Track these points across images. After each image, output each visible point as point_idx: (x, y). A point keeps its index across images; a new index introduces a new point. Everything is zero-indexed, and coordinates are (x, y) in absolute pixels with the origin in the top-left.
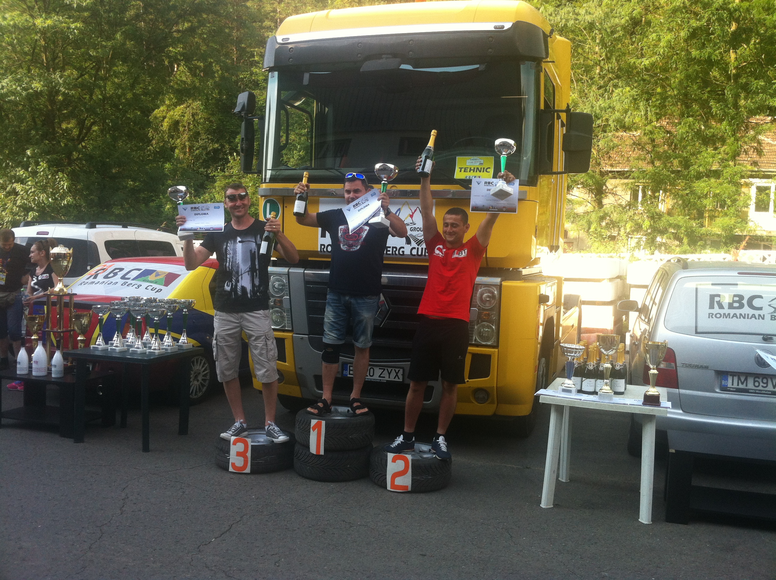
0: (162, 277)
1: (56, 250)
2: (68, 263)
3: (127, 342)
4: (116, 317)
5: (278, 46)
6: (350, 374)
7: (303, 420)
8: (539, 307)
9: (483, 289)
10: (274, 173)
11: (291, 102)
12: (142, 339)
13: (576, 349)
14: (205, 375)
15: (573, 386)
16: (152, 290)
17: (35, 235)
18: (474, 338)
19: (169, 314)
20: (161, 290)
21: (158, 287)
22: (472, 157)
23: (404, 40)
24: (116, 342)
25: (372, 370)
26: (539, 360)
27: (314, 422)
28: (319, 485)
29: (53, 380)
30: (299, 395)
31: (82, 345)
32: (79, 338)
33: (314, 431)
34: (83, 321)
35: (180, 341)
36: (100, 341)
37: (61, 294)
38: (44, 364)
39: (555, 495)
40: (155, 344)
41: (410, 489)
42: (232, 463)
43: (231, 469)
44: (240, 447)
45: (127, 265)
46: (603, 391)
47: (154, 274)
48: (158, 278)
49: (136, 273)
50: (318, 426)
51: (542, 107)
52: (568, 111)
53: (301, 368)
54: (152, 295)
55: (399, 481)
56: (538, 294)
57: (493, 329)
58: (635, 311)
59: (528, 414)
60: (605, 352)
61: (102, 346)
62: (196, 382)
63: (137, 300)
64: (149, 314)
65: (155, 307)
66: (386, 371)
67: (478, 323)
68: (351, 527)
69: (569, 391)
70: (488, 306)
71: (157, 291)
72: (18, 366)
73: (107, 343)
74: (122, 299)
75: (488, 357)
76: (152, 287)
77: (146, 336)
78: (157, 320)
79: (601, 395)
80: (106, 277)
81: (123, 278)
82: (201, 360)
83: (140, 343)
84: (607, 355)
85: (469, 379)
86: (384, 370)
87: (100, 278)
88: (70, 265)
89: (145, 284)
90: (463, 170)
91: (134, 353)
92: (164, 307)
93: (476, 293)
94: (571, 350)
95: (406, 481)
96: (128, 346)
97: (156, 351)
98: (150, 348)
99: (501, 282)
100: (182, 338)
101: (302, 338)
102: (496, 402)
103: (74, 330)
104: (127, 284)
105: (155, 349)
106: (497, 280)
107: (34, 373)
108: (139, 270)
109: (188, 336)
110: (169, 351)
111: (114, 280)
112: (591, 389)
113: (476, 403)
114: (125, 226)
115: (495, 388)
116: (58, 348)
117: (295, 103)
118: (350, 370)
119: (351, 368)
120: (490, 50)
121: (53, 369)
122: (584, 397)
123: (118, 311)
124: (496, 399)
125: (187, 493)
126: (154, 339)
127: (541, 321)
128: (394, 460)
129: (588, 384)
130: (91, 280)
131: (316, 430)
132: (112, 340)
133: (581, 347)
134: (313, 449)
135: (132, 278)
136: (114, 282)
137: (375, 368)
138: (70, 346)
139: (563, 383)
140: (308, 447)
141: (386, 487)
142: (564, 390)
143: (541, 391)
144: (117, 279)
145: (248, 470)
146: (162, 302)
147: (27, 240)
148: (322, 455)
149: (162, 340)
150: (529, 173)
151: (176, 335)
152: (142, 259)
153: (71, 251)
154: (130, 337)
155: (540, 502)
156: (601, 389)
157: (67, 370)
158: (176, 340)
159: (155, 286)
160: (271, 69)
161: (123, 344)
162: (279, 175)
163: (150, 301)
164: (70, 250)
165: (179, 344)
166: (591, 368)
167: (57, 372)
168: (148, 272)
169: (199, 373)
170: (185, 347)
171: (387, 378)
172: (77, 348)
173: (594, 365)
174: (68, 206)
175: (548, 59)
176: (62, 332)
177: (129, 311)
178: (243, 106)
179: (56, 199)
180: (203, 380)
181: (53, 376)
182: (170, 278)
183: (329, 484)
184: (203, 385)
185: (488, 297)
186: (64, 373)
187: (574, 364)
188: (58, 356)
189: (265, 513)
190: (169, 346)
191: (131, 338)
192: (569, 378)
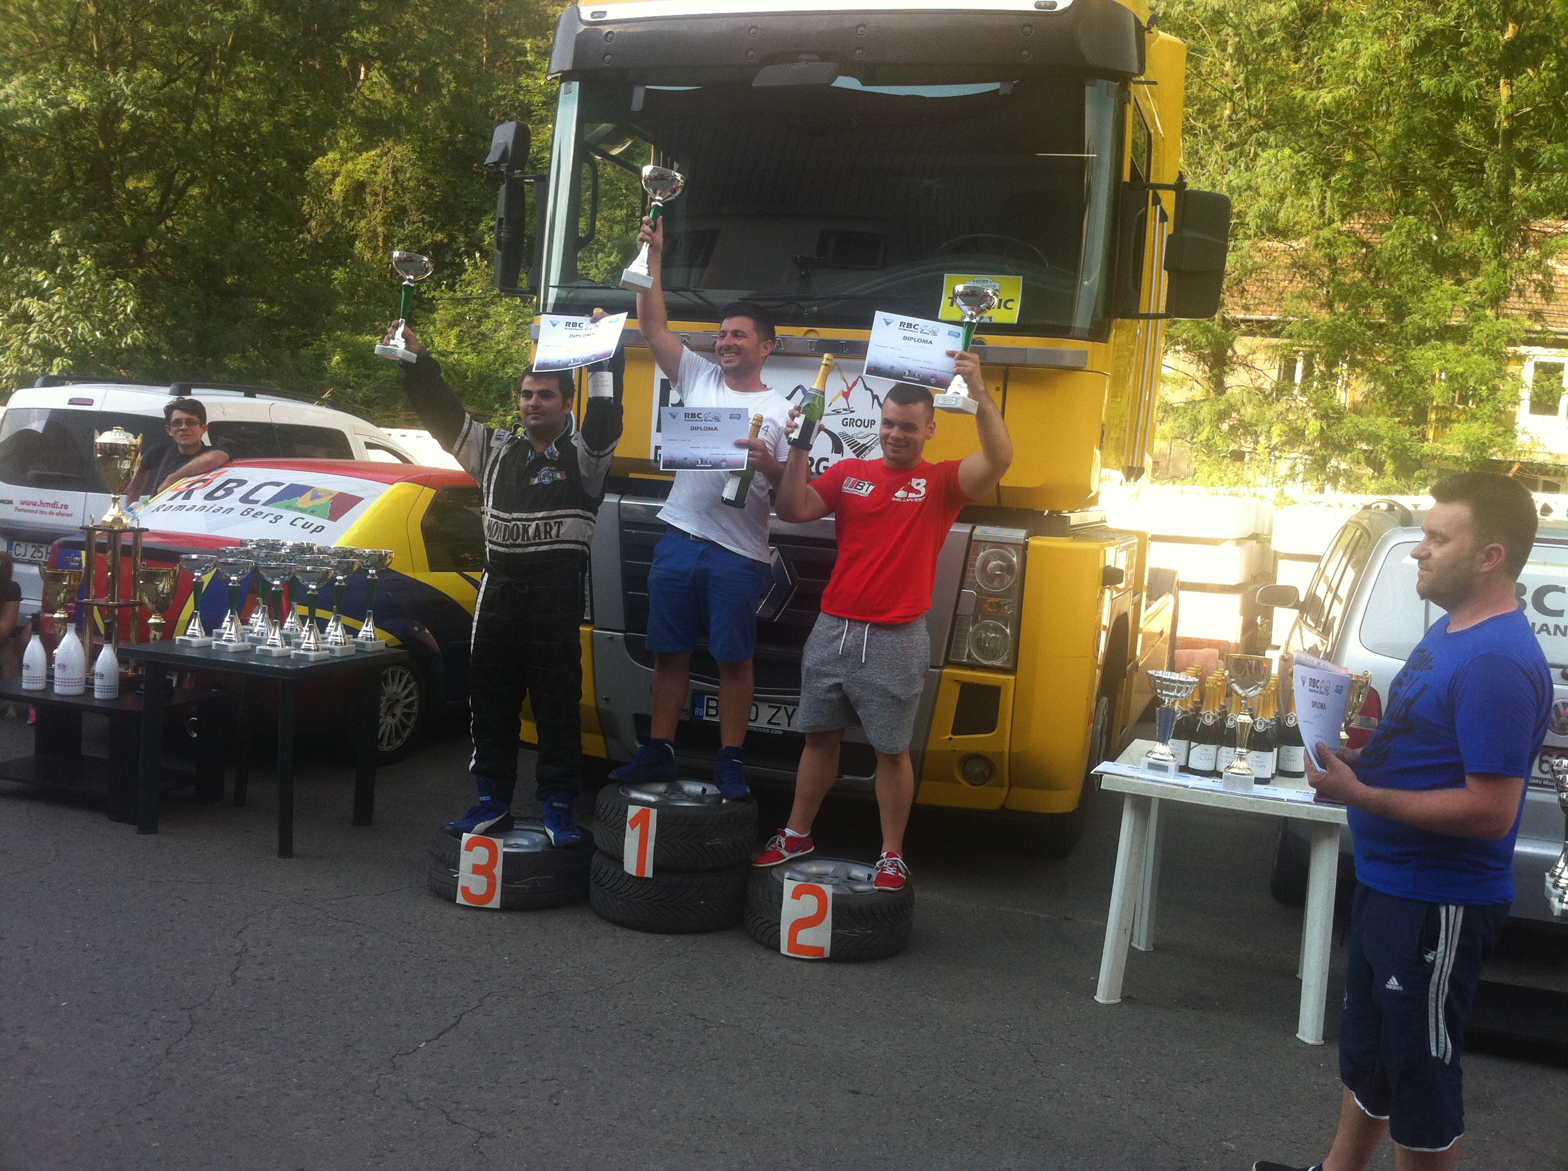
0: (325, 501)
1: (107, 438)
2: (132, 464)
3: (251, 631)
4: (230, 581)
5: (582, 28)
6: (708, 715)
7: (610, 805)
8: (1102, 593)
9: (988, 551)
10: (564, 294)
11: (602, 146)
12: (281, 628)
13: (1181, 682)
14: (409, 706)
15: (1171, 758)
16: (303, 527)
17: (64, 405)
18: (967, 651)
19: (340, 578)
20: (323, 528)
21: (317, 521)
22: (977, 278)
23: (847, 25)
24: (227, 631)
25: (754, 709)
26: (1098, 701)
27: (633, 811)
28: (641, 937)
29: (96, 704)
30: (603, 755)
31: (158, 635)
32: (152, 621)
33: (633, 828)
34: (161, 586)
35: (360, 635)
36: (195, 627)
37: (116, 528)
38: (77, 669)
39: (1127, 979)
40: (308, 639)
41: (827, 954)
42: (463, 888)
43: (460, 899)
44: (480, 855)
45: (253, 474)
46: (1233, 770)
47: (309, 494)
48: (317, 502)
49: (274, 491)
50: (642, 819)
51: (1126, 177)
52: (1179, 186)
53: (607, 700)
54: (305, 538)
55: (805, 937)
56: (1101, 566)
57: (1006, 634)
58: (1294, 607)
59: (1071, 810)
60: (1240, 692)
61: (200, 639)
62: (389, 719)
63: (274, 546)
64: (298, 577)
65: (309, 562)
66: (782, 712)
67: (975, 621)
68: (707, 1027)
69: (1164, 769)
70: (996, 588)
71: (314, 530)
72: (25, 672)
73: (208, 633)
74: (242, 543)
75: (993, 693)
76: (304, 522)
77: (290, 622)
78: (313, 590)
79: (1228, 778)
80: (210, 496)
81: (245, 499)
82: (402, 674)
83: (277, 636)
84: (1245, 698)
85: (954, 733)
86: (779, 709)
87: (198, 497)
88: (136, 469)
89: (289, 515)
91: (266, 654)
92: (328, 564)
93: (975, 560)
94: (1169, 685)
95: (820, 937)
96: (251, 640)
97: (312, 654)
98: (298, 646)
99: (1028, 536)
100: (364, 628)
101: (611, 638)
102: (1007, 782)
103: (141, 604)
104: (252, 513)
105: (309, 650)
106: (1019, 534)
107: (57, 689)
108: (278, 484)
109: (377, 624)
110: (338, 654)
111: (226, 503)
112: (1208, 766)
113: (965, 784)
114: (250, 394)
115: (1007, 755)
116: (108, 639)
117: (612, 149)
118: (708, 707)
119: (713, 704)
120: (1025, 53)
121: (97, 682)
122: (1193, 781)
123: (233, 568)
124: (1006, 777)
125: (369, 944)
126: (306, 628)
127: (1105, 621)
128: (796, 895)
129: (1201, 755)
130: (179, 501)
131: (638, 827)
132: (219, 626)
133: (1191, 679)
134: (630, 866)
135: (264, 500)
136: (225, 507)
137: (760, 705)
138: (132, 635)
139: (1151, 751)
140: (620, 861)
141: (779, 950)
142: (1152, 766)
143: (1104, 766)
144: (233, 501)
145: (495, 903)
146: (325, 552)
147: (48, 415)
148: (648, 879)
149: (322, 631)
150: (1094, 315)
151: (351, 622)
152: (287, 463)
153: (138, 441)
154: (258, 621)
155: (1094, 992)
156: (1229, 767)
157: (125, 684)
158: (352, 631)
159: (310, 518)
160: (566, 77)
161: (243, 635)
162: (572, 299)
163: (300, 549)
164: (136, 438)
165: (359, 640)
166: (1209, 722)
167: (105, 688)
168: (294, 491)
169: (398, 701)
170: (370, 646)
171: (784, 727)
172: (147, 640)
173: (1214, 717)
174: (134, 349)
175: (1142, 78)
176: (117, 606)
177: (255, 570)
178: (505, 152)
179: (108, 334)
180: (404, 714)
181: (97, 695)
182: (342, 505)
183: (661, 937)
184: (404, 726)
185: (1001, 568)
186: (121, 691)
187: (1174, 713)
188: (107, 655)
189: (530, 992)
190: (336, 643)
191: (259, 623)
192: (1164, 741)
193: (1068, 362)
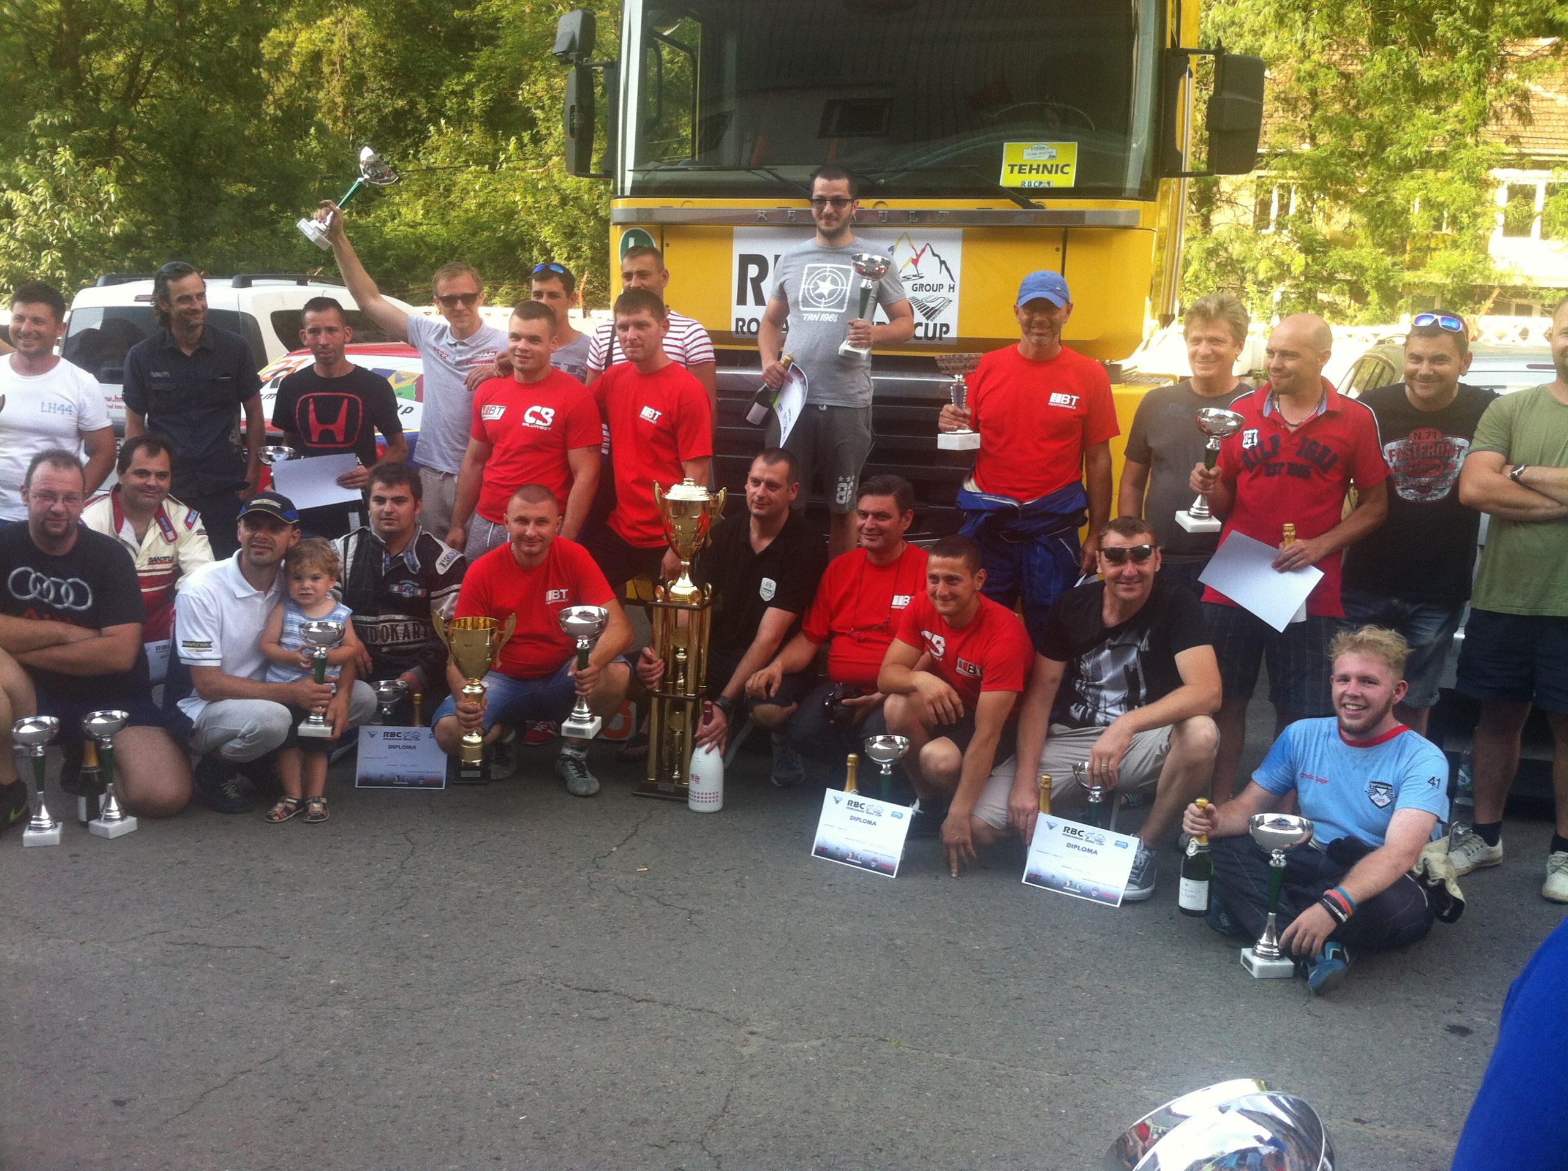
0: (410, 383)
10: (640, 176)
17: (131, 303)
20: (412, 409)
22: (1035, 144)
51: (1169, 43)
52: (1218, 50)
90: (1016, 169)
117: (667, 30)
150: (1143, 175)
162: (648, 182)
174: (123, 236)
178: (572, 42)
179: (96, 224)
193: (1122, 222)
